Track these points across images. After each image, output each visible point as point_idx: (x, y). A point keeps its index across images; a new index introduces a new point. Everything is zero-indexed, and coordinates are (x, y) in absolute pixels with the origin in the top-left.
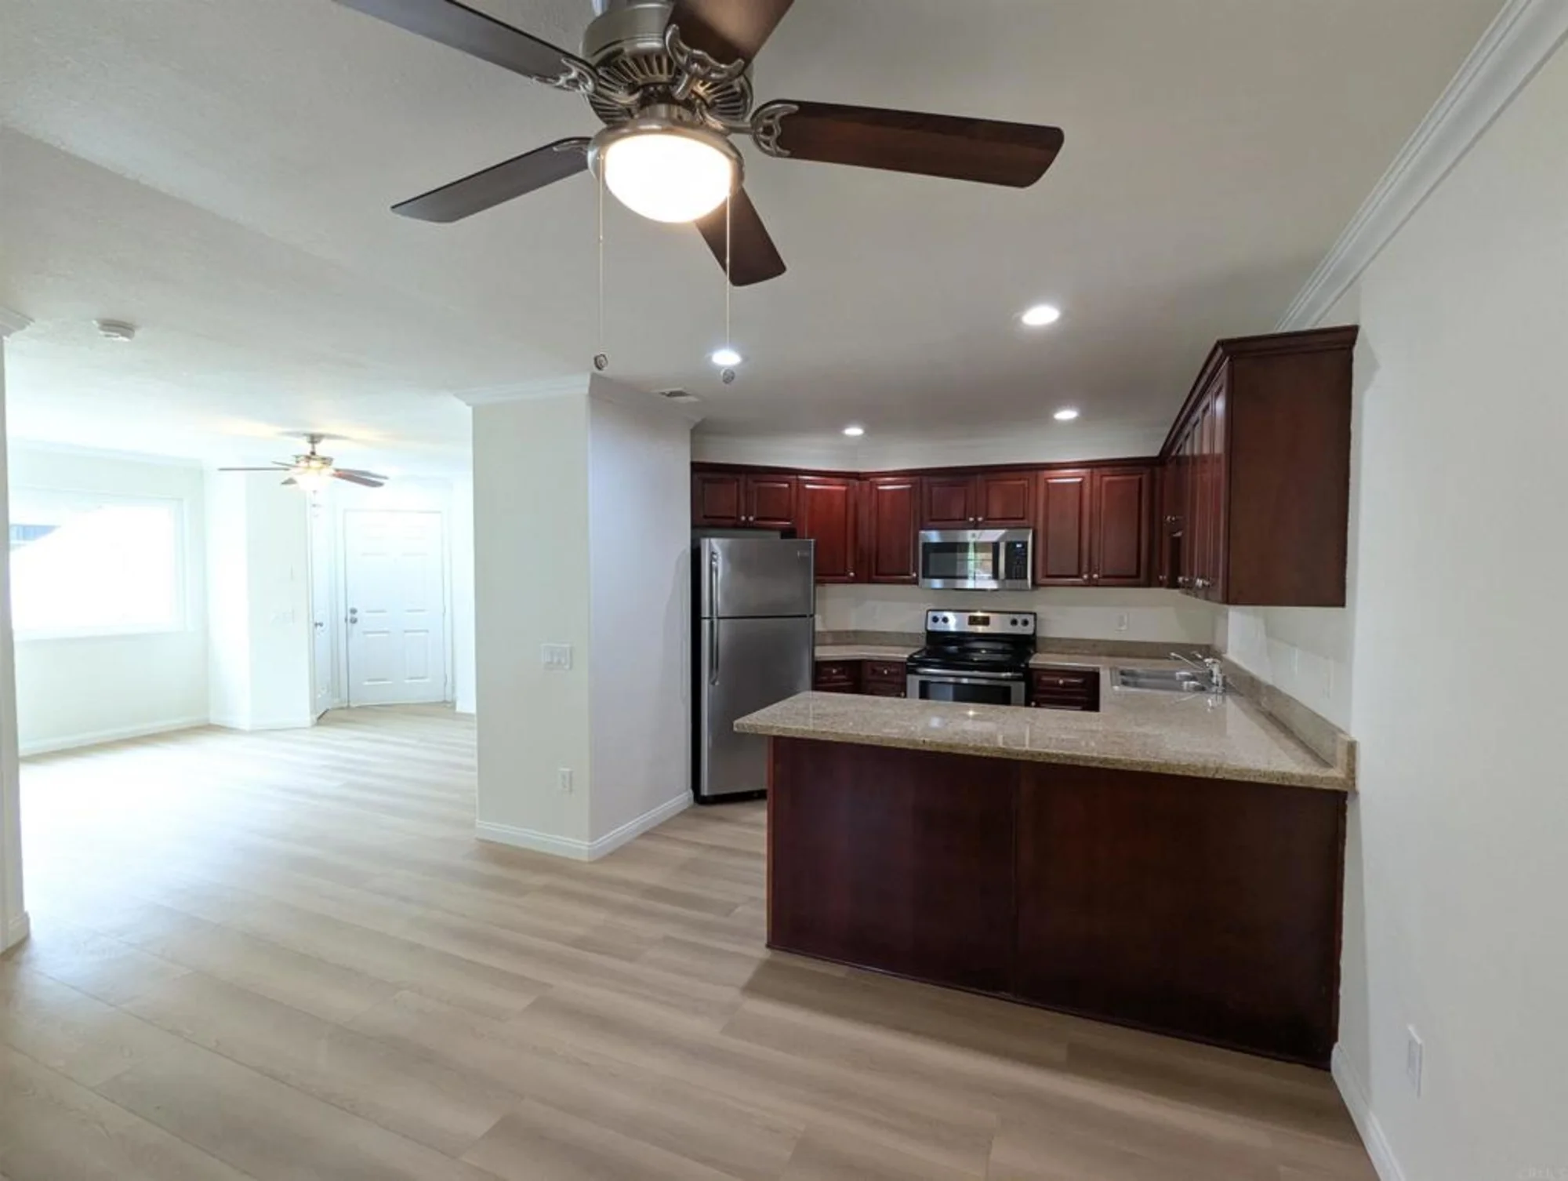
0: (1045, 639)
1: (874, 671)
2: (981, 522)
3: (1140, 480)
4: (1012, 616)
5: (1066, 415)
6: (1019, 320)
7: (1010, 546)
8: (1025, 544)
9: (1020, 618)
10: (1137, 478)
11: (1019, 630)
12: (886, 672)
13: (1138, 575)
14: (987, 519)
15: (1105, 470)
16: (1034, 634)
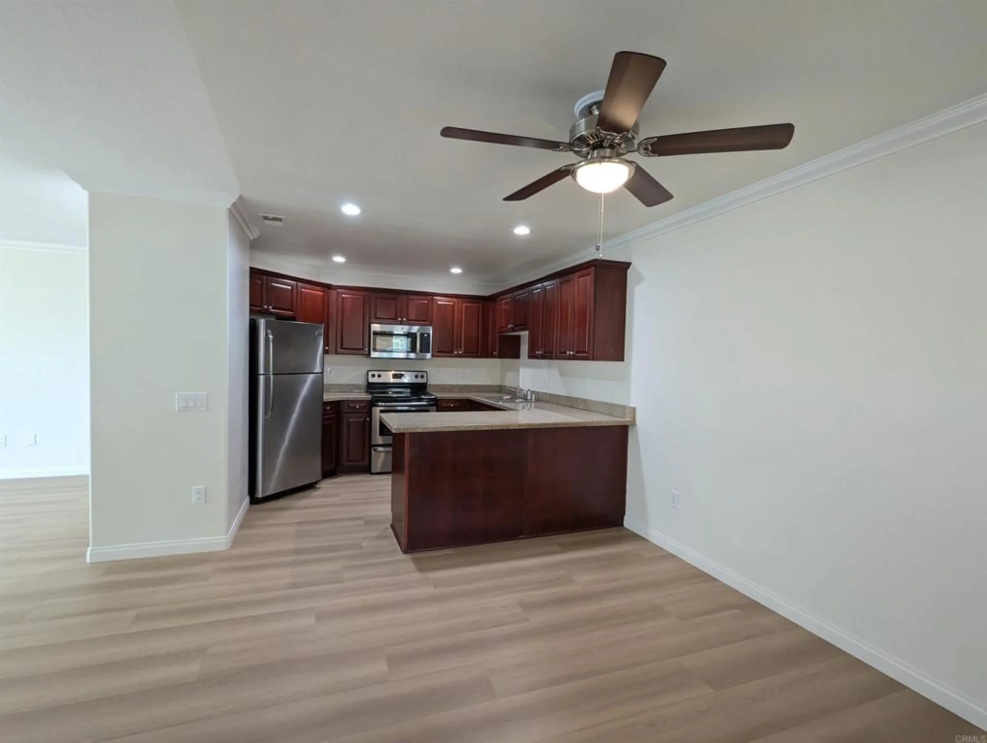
0: (429, 385)
1: (349, 407)
2: (405, 321)
3: (479, 307)
4: (415, 373)
5: (456, 271)
6: (512, 232)
7: (422, 335)
8: (429, 335)
9: (419, 374)
10: (477, 305)
11: (420, 380)
12: (357, 407)
13: (477, 353)
14: (407, 320)
15: (464, 300)
16: (426, 383)
